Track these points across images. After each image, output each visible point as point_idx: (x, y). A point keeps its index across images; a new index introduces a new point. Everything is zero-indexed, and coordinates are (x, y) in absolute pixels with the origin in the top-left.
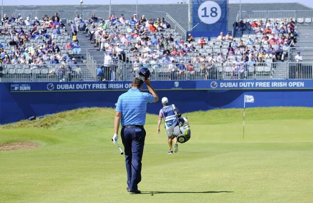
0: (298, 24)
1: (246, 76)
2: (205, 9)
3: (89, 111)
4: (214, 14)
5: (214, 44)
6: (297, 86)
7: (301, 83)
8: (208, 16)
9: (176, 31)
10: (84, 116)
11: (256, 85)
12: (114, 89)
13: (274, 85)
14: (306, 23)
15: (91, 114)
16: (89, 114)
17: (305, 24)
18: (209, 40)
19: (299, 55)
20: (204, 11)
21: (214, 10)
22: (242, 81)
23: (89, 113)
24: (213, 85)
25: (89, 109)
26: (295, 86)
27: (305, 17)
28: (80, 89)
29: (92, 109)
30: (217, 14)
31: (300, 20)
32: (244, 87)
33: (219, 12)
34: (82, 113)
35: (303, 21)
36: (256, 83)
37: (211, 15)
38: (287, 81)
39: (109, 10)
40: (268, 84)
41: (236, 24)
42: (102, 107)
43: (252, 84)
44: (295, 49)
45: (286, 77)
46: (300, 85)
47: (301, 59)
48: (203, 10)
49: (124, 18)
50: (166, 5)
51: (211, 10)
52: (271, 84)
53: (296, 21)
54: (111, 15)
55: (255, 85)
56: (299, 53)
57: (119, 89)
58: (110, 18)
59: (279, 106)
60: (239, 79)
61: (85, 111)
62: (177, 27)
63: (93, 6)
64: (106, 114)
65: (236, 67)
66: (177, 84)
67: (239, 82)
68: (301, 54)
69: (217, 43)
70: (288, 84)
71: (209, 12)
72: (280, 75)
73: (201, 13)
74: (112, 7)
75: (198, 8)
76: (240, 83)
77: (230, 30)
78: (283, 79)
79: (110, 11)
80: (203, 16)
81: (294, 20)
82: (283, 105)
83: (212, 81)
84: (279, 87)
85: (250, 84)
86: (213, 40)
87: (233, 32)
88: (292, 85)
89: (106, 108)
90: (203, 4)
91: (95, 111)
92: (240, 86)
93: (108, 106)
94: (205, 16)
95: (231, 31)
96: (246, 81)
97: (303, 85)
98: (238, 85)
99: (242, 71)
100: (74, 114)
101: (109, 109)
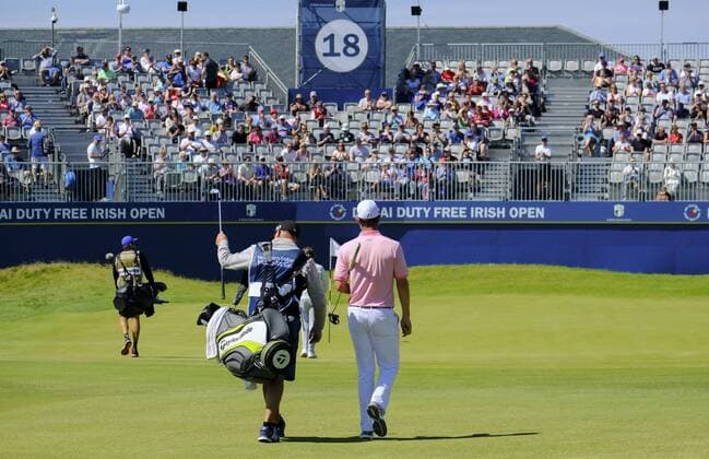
0: (548, 75)
1: (412, 192)
2: (331, 37)
3: (43, 271)
4: (351, 50)
5: (350, 117)
6: (529, 216)
7: (538, 209)
8: (338, 55)
9: (267, 87)
10: (30, 283)
11: (436, 213)
12: (104, 220)
13: (477, 212)
14: (567, 71)
15: (49, 277)
16: (43, 279)
17: (566, 75)
18: (340, 109)
19: (545, 145)
20: (328, 42)
21: (351, 40)
22: (402, 205)
23: (44, 275)
24: (336, 213)
25: (43, 266)
26: (525, 216)
27: (564, 57)
28: (25, 220)
29: (53, 265)
30: (357, 50)
31: (554, 65)
32: (409, 219)
33: (363, 45)
34: (28, 276)
35: (560, 68)
36: (436, 209)
37: (345, 51)
38: (506, 204)
39: (117, 39)
40: (462, 210)
41: (406, 74)
42: (77, 262)
43: (427, 212)
44: (533, 131)
45: (502, 195)
46: (535, 213)
47: (549, 154)
48: (325, 40)
49: (151, 60)
50: (265, 30)
51: (346, 40)
52: (468, 212)
53: (545, 68)
54: (123, 52)
55: (431, 213)
56: (545, 140)
57: (117, 219)
58: (119, 58)
59: (487, 262)
60: (396, 199)
61: (36, 272)
62: (270, 79)
63: (98, 30)
64: (81, 279)
65: (390, 172)
66: (251, 210)
67: (395, 205)
68: (548, 143)
69: (358, 116)
70: (507, 213)
71: (339, 46)
72: (493, 190)
73: (321, 47)
74: (123, 34)
75: (315, 35)
76: (399, 209)
77: (390, 87)
78: (498, 200)
79: (120, 41)
80: (325, 55)
81: (538, 64)
82: (497, 260)
83: (332, 204)
84: (488, 219)
85: (422, 212)
86: (350, 109)
87: (394, 91)
88: (518, 213)
89: (85, 264)
90: (326, 26)
91: (59, 271)
92: (399, 216)
93: (91, 261)
94: (332, 53)
95: (392, 90)
96: (411, 205)
97: (542, 216)
98: (395, 212)
99: (404, 181)
100: (9, 277)
101: (92, 266)
